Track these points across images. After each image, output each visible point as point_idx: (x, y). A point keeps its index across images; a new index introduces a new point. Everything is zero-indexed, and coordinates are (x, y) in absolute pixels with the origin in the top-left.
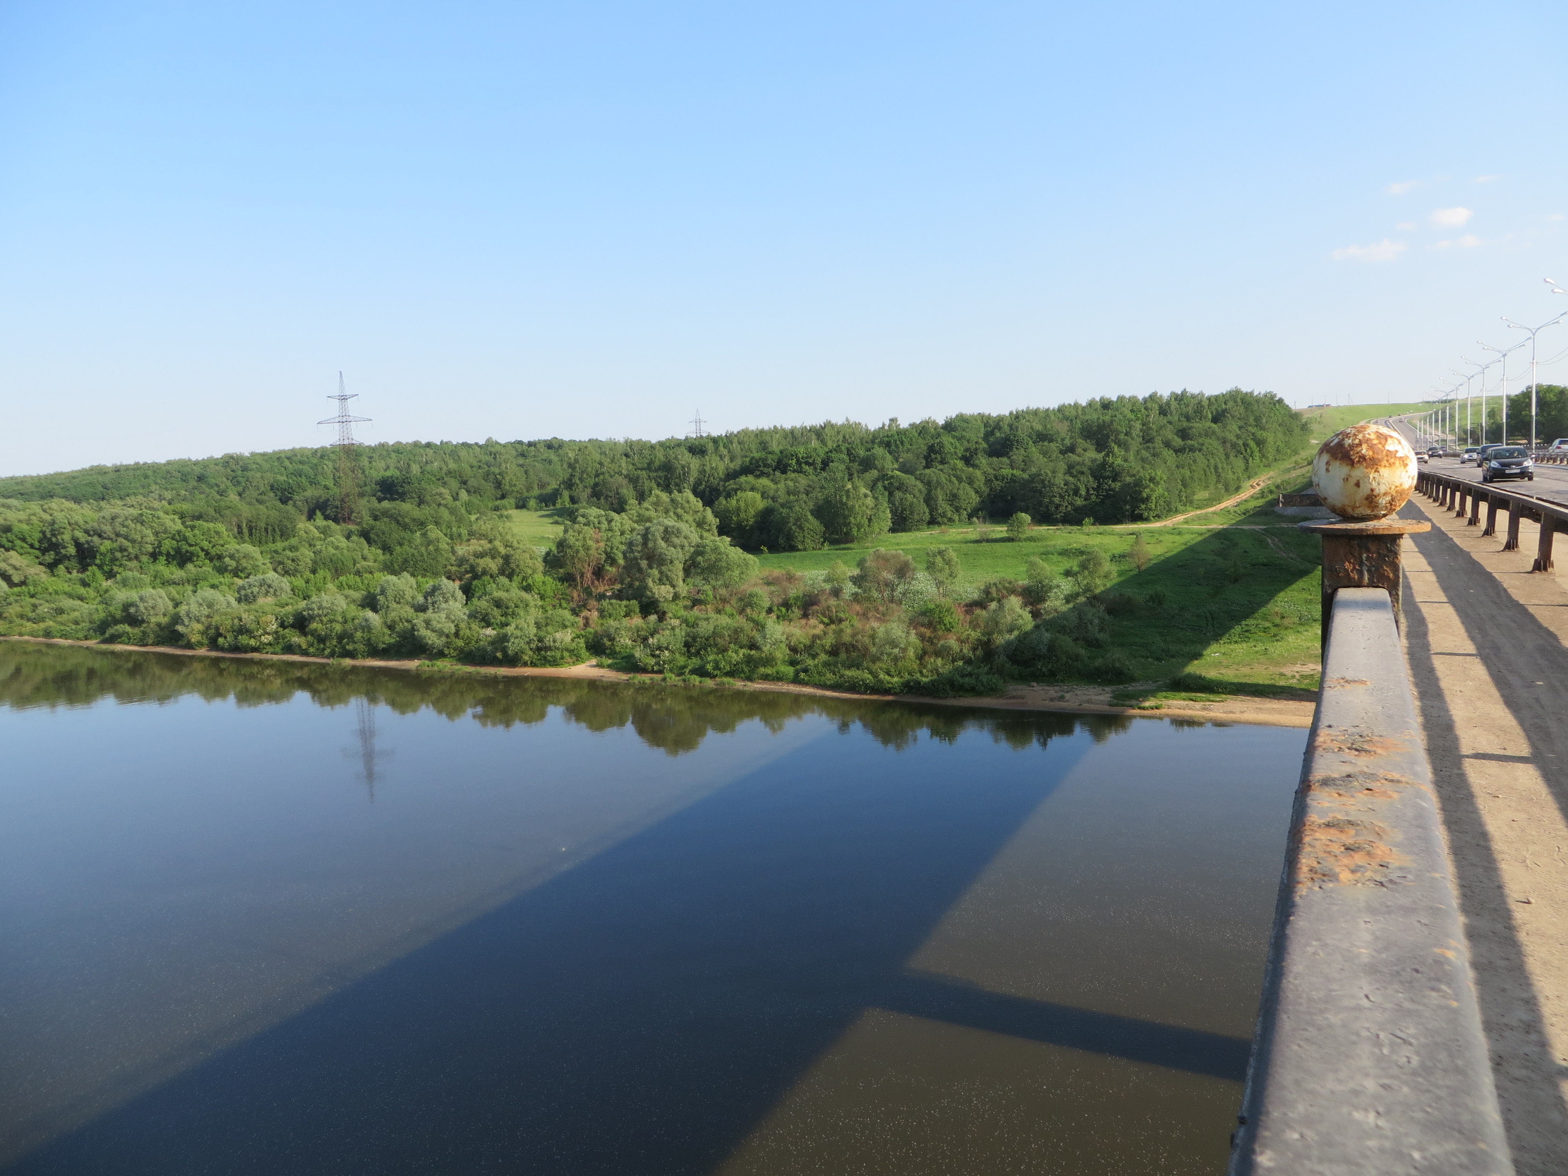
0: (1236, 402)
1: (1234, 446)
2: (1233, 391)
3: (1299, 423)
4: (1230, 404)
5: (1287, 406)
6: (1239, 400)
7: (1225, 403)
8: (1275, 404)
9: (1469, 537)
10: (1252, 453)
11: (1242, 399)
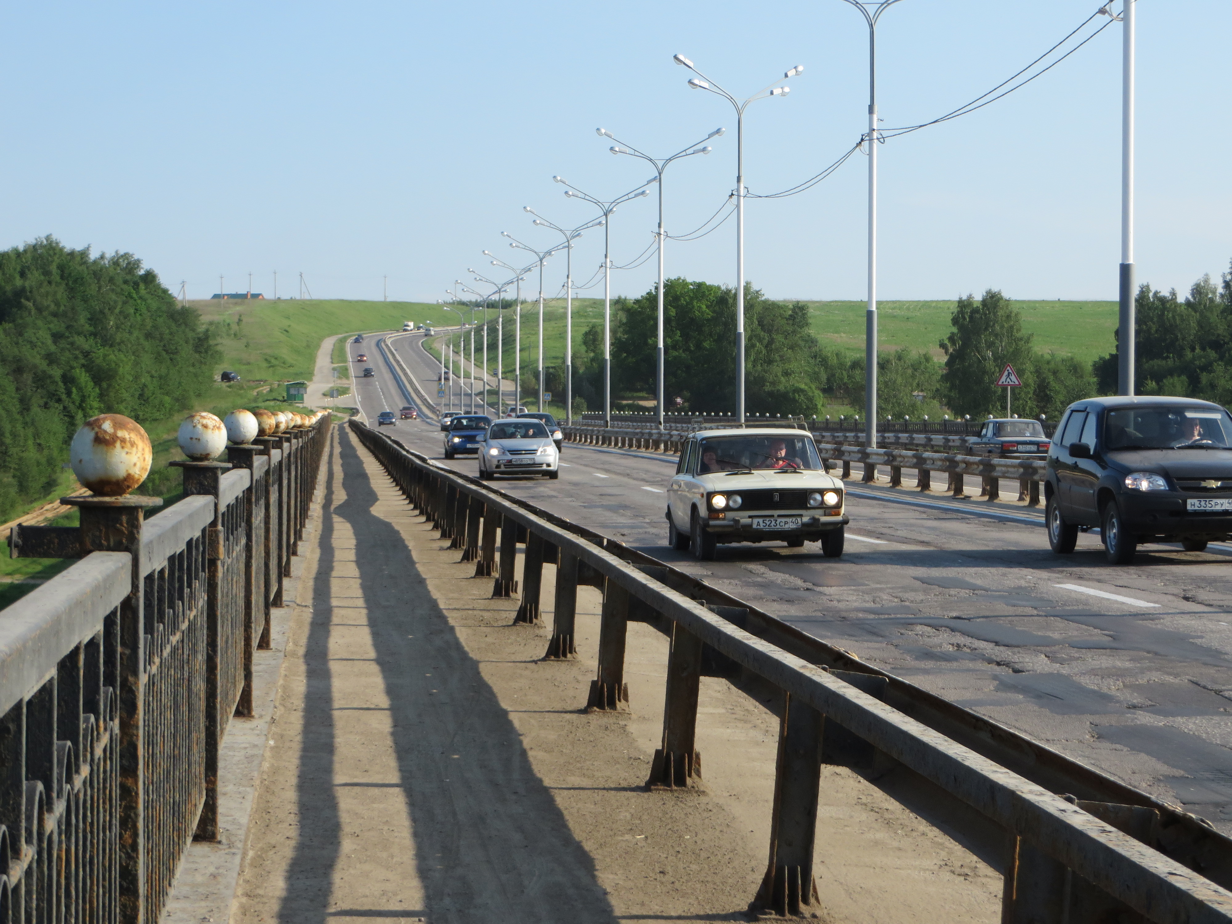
0: (47, 273)
1: (41, 380)
2: (42, 246)
3: (191, 335)
4: (35, 277)
5: (165, 291)
6: (54, 268)
7: (22, 274)
8: (136, 285)
9: (488, 625)
10: (83, 399)
11: (61, 268)
